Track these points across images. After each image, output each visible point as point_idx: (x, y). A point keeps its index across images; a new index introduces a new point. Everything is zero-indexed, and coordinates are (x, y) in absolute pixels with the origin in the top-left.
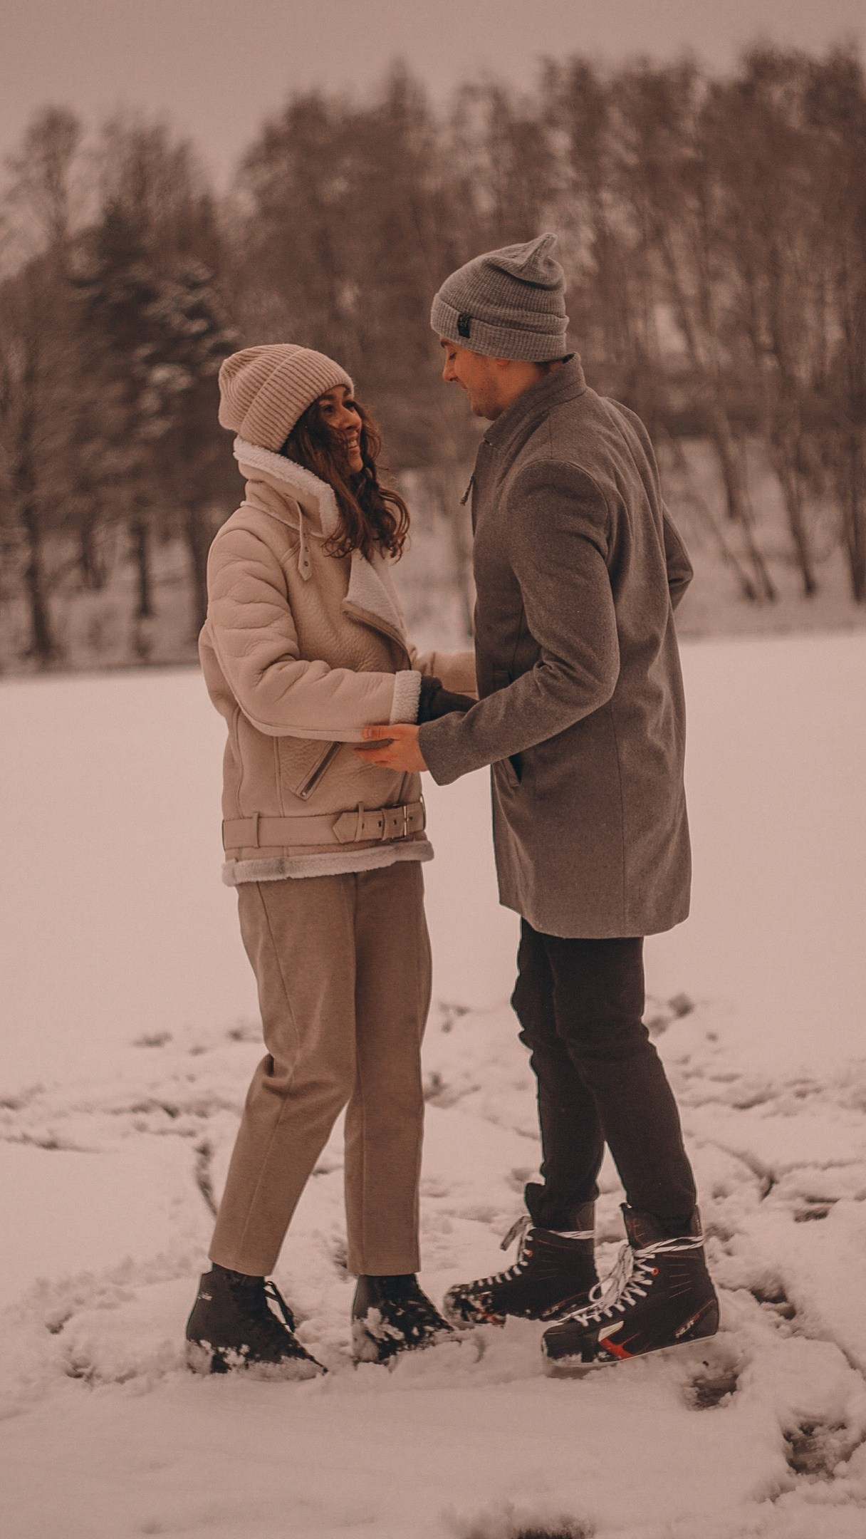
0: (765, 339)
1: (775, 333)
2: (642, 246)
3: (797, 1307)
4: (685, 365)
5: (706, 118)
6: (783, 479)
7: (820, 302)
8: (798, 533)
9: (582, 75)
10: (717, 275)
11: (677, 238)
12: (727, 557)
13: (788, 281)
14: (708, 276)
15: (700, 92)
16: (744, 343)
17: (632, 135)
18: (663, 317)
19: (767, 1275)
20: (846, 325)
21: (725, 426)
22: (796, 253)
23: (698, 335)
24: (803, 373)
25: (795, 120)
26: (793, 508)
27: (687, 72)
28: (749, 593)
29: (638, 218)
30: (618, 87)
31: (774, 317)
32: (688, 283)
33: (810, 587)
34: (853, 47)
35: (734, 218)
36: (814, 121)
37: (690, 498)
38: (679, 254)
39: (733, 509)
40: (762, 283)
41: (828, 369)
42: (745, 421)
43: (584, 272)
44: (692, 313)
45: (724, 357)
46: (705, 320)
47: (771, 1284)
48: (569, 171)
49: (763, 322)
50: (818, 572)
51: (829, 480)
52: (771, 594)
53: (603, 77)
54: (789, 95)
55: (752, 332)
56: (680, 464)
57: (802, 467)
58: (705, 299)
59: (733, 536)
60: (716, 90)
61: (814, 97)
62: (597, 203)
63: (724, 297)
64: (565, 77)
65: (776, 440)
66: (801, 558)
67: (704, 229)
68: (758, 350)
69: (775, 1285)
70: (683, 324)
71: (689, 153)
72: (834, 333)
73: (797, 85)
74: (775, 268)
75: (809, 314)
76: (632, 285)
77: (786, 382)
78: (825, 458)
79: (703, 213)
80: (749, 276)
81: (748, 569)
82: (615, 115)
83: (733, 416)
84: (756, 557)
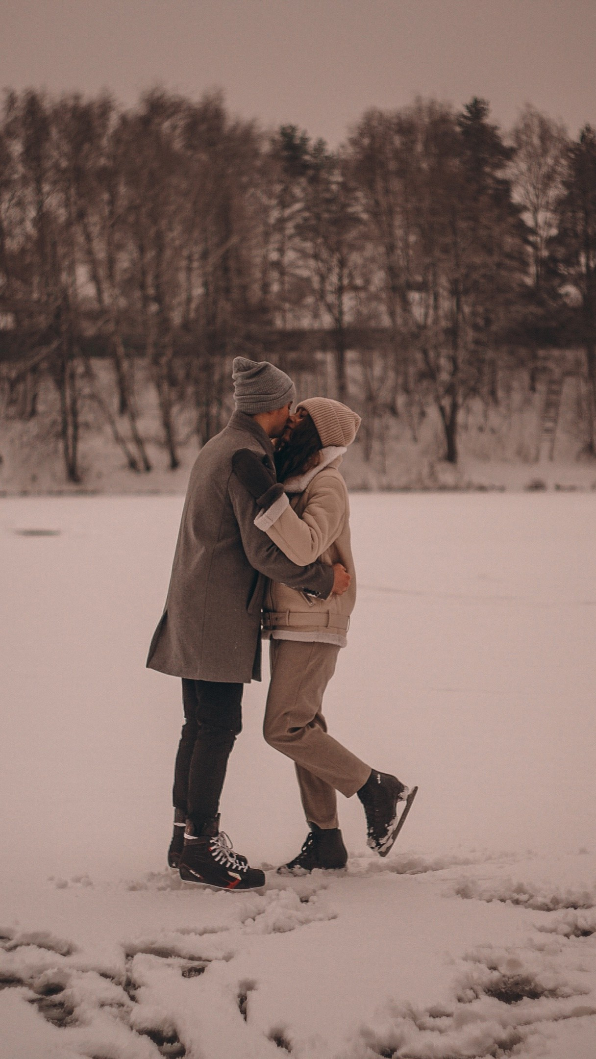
0: (151, 291)
1: (157, 287)
2: (69, 224)
3: (187, 1047)
4: (95, 306)
5: (117, 139)
6: (159, 387)
7: (189, 269)
8: (167, 424)
9: (33, 102)
10: (120, 247)
11: (94, 220)
12: (119, 439)
13: (168, 253)
14: (115, 247)
15: (114, 121)
16: (137, 294)
17: (66, 148)
18: (82, 273)
19: (165, 1021)
20: (205, 285)
21: (121, 350)
22: (175, 235)
23: (105, 285)
24: (176, 317)
25: (178, 145)
26: (166, 408)
27: (106, 107)
28: (133, 465)
29: (67, 204)
30: (56, 112)
31: (157, 277)
32: (100, 250)
33: (175, 464)
34: (220, 97)
35: (133, 208)
36: (189, 146)
37: (93, 397)
38: (95, 230)
39: (124, 406)
40: (150, 254)
41: (192, 315)
42: (136, 348)
43: (28, 237)
44: (102, 272)
45: (122, 302)
46: (111, 276)
47: (168, 1027)
48: (21, 169)
49: (150, 280)
50: (180, 453)
51: (190, 390)
52: (148, 468)
53: (47, 105)
54: (174, 127)
55: (143, 286)
56: (89, 374)
57: (173, 382)
58: (111, 262)
59: (123, 426)
60: (124, 120)
61: (191, 128)
62: (39, 191)
63: (124, 261)
64: (20, 104)
65: (156, 361)
66: (170, 443)
67: (112, 213)
68: (146, 299)
69: (170, 1028)
70: (94, 278)
71: (103, 161)
72: (198, 291)
73: (181, 122)
74: (159, 243)
75: (182, 276)
76: (61, 250)
77: (164, 323)
78: (188, 376)
79: (112, 202)
80: (142, 250)
81: (132, 448)
82: (54, 133)
83: (127, 343)
84: (139, 441)
